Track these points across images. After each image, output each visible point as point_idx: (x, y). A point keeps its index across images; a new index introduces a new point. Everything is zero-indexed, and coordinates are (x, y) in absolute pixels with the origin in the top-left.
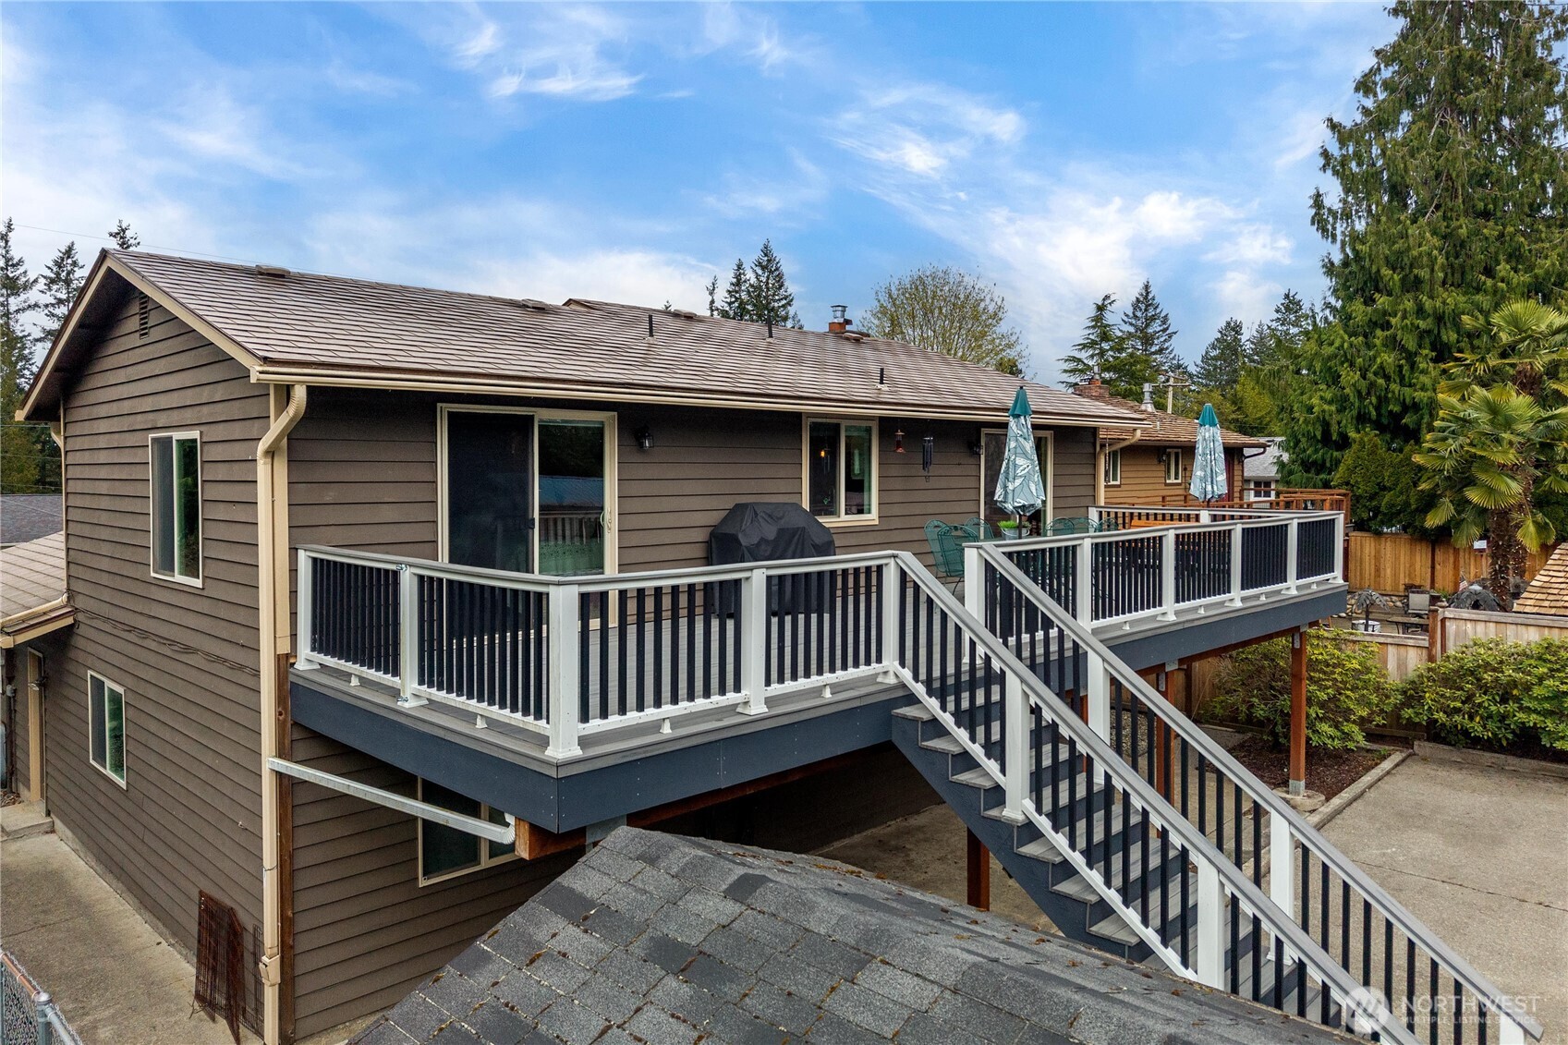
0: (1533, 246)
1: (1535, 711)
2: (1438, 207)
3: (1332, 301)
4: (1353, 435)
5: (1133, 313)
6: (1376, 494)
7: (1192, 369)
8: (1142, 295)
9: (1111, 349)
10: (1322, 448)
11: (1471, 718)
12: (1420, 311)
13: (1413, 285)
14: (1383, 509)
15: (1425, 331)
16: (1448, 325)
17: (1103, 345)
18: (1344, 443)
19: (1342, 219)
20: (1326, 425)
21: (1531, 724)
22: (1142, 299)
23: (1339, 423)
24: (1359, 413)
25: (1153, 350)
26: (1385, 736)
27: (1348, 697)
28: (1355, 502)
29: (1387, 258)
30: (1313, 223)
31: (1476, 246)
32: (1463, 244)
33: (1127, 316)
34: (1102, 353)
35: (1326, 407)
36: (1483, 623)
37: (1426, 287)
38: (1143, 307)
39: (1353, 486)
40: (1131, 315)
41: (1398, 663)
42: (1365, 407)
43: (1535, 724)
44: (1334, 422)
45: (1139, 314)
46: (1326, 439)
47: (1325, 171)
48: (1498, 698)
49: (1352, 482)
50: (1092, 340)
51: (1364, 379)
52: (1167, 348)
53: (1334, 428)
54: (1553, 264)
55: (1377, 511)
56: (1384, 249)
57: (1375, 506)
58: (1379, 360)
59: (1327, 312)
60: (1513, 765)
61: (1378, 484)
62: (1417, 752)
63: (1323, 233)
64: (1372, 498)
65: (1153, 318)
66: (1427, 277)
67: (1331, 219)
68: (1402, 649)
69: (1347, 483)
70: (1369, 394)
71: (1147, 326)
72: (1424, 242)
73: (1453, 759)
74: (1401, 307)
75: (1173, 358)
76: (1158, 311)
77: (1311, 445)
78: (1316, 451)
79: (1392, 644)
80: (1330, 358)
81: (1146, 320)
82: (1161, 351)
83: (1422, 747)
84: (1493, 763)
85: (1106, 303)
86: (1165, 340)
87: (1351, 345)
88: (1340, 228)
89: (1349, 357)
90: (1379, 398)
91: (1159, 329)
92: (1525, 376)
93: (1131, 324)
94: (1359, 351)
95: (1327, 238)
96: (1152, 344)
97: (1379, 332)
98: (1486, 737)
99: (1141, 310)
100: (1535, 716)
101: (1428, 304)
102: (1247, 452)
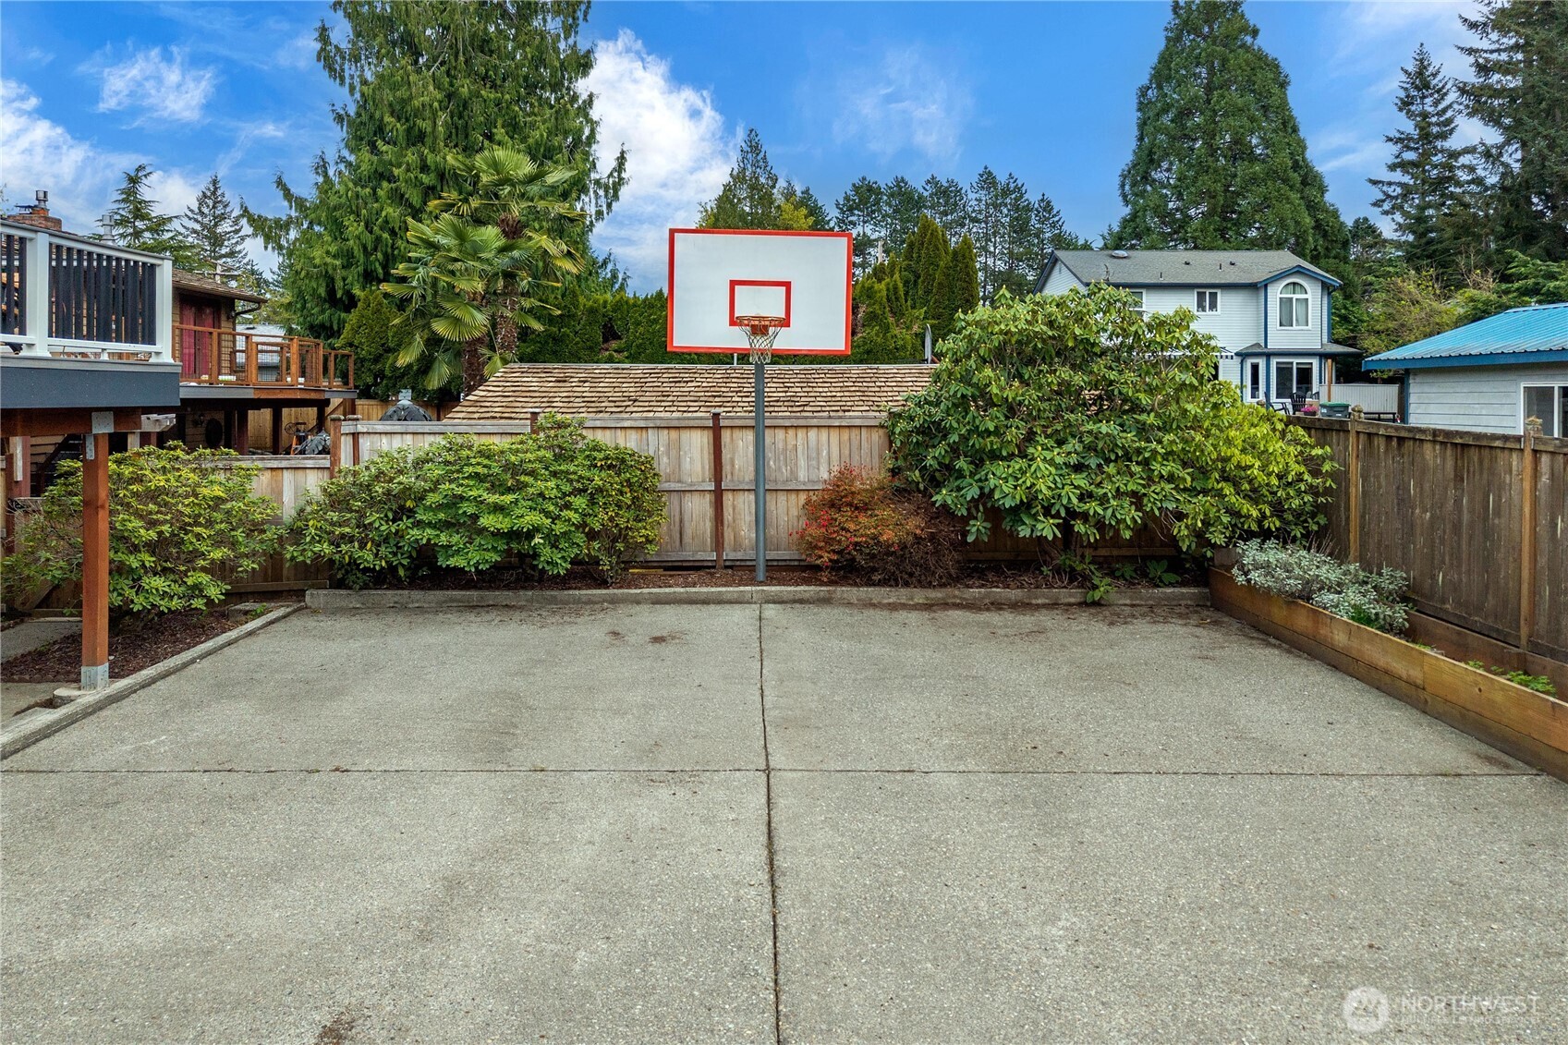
0: (528, 119)
1: (430, 524)
2: (443, 63)
3: (346, 153)
4: (357, 291)
5: (199, 208)
6: (381, 355)
7: (268, 276)
8: (209, 189)
9: (148, 229)
10: (330, 308)
11: (362, 546)
12: (424, 168)
13: (416, 138)
14: (388, 373)
15: (429, 188)
16: (451, 183)
17: (137, 224)
18: (351, 303)
19: (350, 61)
20: (330, 282)
21: (424, 541)
22: (209, 194)
23: (344, 279)
24: (365, 270)
25: (223, 252)
26: (282, 592)
27: (198, 536)
28: (359, 365)
29: (391, 105)
30: (319, 60)
31: (477, 107)
32: (465, 106)
33: (192, 211)
34: (137, 234)
35: (329, 260)
36: (399, 436)
37: (428, 140)
38: (211, 203)
39: (357, 347)
40: (197, 211)
41: (296, 493)
42: (372, 263)
43: (429, 540)
44: (338, 278)
45: (206, 210)
46: (331, 299)
47: (335, 10)
48: (390, 515)
49: (356, 343)
50: (122, 216)
51: (371, 232)
52: (240, 252)
53: (339, 284)
54: (542, 135)
55: (380, 374)
56: (388, 96)
57: (380, 370)
58: (384, 214)
59: (342, 166)
60: (417, 601)
61: (383, 345)
62: (309, 604)
63: (330, 72)
64: (377, 360)
65: (223, 217)
66: (429, 130)
67: (338, 58)
68: (300, 473)
69: (351, 345)
70: (375, 249)
71: (216, 225)
72: (426, 93)
73: (351, 606)
74: (405, 160)
75: (247, 264)
76: (228, 210)
77: (317, 305)
78: (323, 311)
79: (287, 468)
80: (335, 209)
81: (215, 218)
82: (232, 254)
83: (315, 597)
84: (396, 603)
85: (140, 174)
86: (237, 242)
87: (358, 196)
88: (349, 69)
89: (354, 208)
90: (386, 255)
91: (230, 229)
92: (508, 225)
93: (196, 221)
94: (366, 204)
95: (335, 79)
96: (221, 246)
97: (385, 184)
98: (377, 568)
99: (208, 206)
100: (429, 531)
101: (430, 159)
102: (240, 306)
